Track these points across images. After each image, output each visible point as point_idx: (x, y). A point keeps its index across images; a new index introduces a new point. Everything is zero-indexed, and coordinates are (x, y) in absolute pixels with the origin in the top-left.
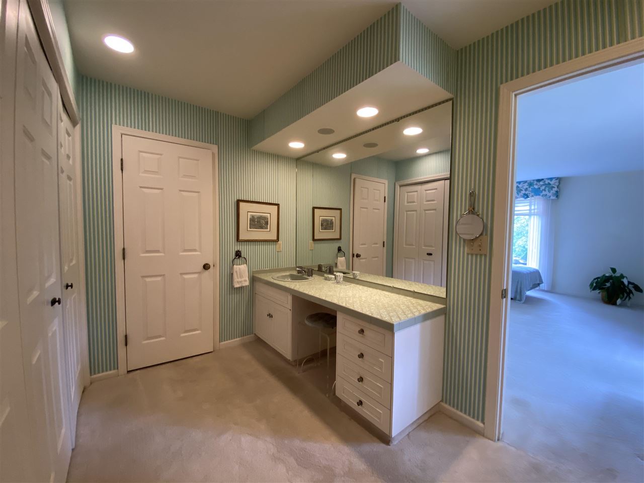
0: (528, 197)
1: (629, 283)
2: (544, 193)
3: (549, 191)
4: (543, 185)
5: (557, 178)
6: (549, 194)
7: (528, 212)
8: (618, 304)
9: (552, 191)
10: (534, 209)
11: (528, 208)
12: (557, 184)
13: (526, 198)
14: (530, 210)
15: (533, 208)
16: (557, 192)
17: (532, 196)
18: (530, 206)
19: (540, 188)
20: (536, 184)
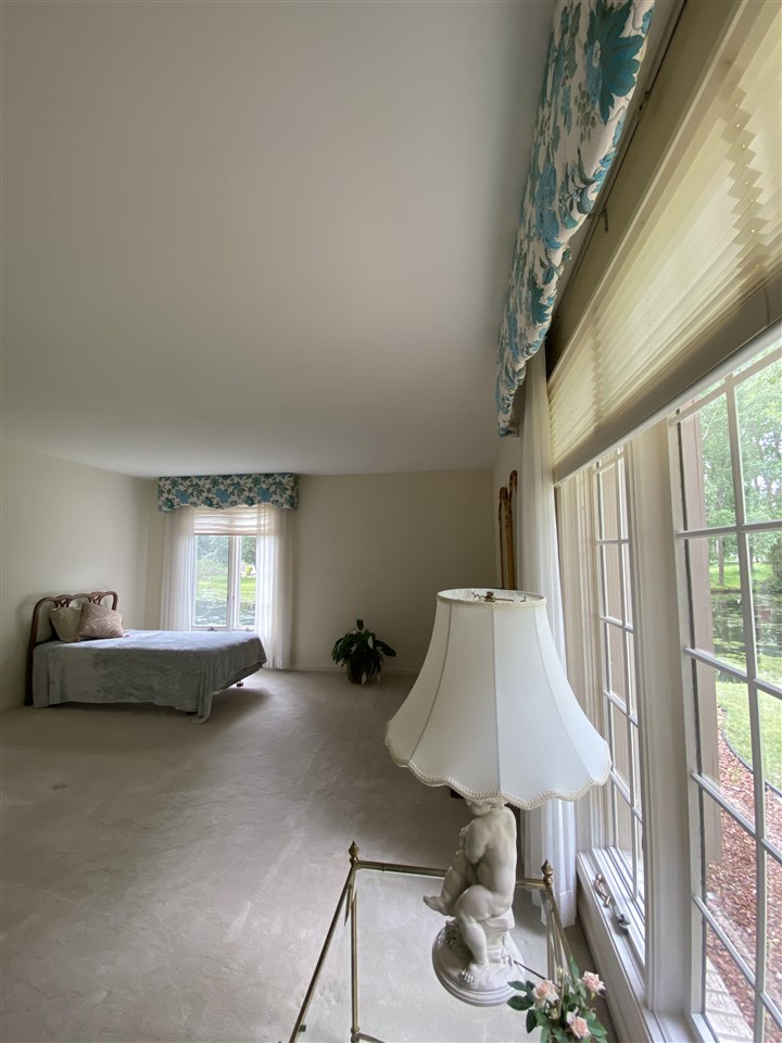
0: (253, 503)
1: (376, 643)
2: (274, 497)
3: (281, 495)
4: (274, 484)
5: (291, 475)
6: (282, 500)
7: (255, 529)
8: (363, 682)
9: (284, 496)
10: (265, 525)
11: (255, 522)
12: (291, 484)
13: (250, 505)
14: (259, 526)
15: (262, 523)
16: (291, 496)
17: (259, 502)
18: (259, 518)
19: (268, 489)
20: (264, 482)
